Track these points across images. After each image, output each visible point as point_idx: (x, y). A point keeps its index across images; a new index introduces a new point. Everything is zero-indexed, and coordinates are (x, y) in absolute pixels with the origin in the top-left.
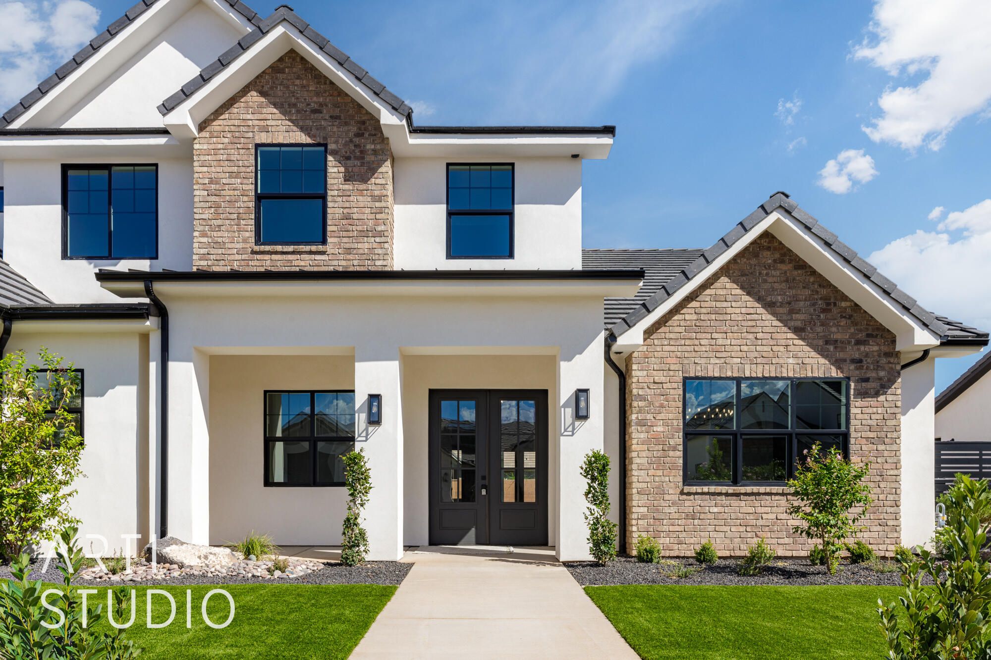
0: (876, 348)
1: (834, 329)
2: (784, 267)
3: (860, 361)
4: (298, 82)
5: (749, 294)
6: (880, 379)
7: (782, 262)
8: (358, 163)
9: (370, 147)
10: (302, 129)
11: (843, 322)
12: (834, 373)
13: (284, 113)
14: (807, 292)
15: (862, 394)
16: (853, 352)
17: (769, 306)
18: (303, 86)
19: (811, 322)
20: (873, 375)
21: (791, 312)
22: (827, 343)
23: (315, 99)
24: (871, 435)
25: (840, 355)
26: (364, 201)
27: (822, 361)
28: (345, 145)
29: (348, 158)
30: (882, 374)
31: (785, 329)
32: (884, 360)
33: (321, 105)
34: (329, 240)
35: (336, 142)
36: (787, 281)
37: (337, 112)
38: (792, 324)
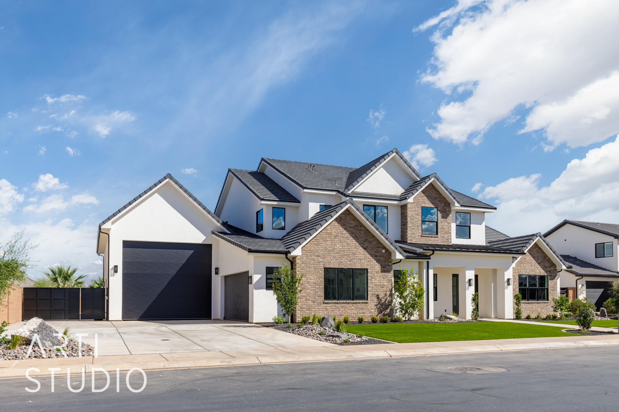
0: (553, 268)
1: (545, 264)
2: (536, 248)
3: (550, 271)
4: (431, 190)
5: (530, 255)
6: (554, 276)
7: (536, 247)
8: (445, 213)
9: (447, 209)
10: (432, 203)
11: (547, 262)
12: (546, 274)
13: (428, 199)
14: (541, 255)
15: (551, 279)
16: (549, 269)
17: (534, 258)
18: (432, 192)
19: (541, 262)
20: (552, 275)
21: (538, 259)
22: (544, 267)
23: (435, 195)
24: (552, 289)
25: (547, 270)
26: (446, 224)
27: (544, 271)
28: (442, 208)
29: (442, 212)
30: (554, 274)
31: (537, 263)
32: (554, 271)
33: (436, 197)
34: (439, 234)
35: (440, 207)
36: (537, 252)
37: (440, 199)
38: (538, 262)
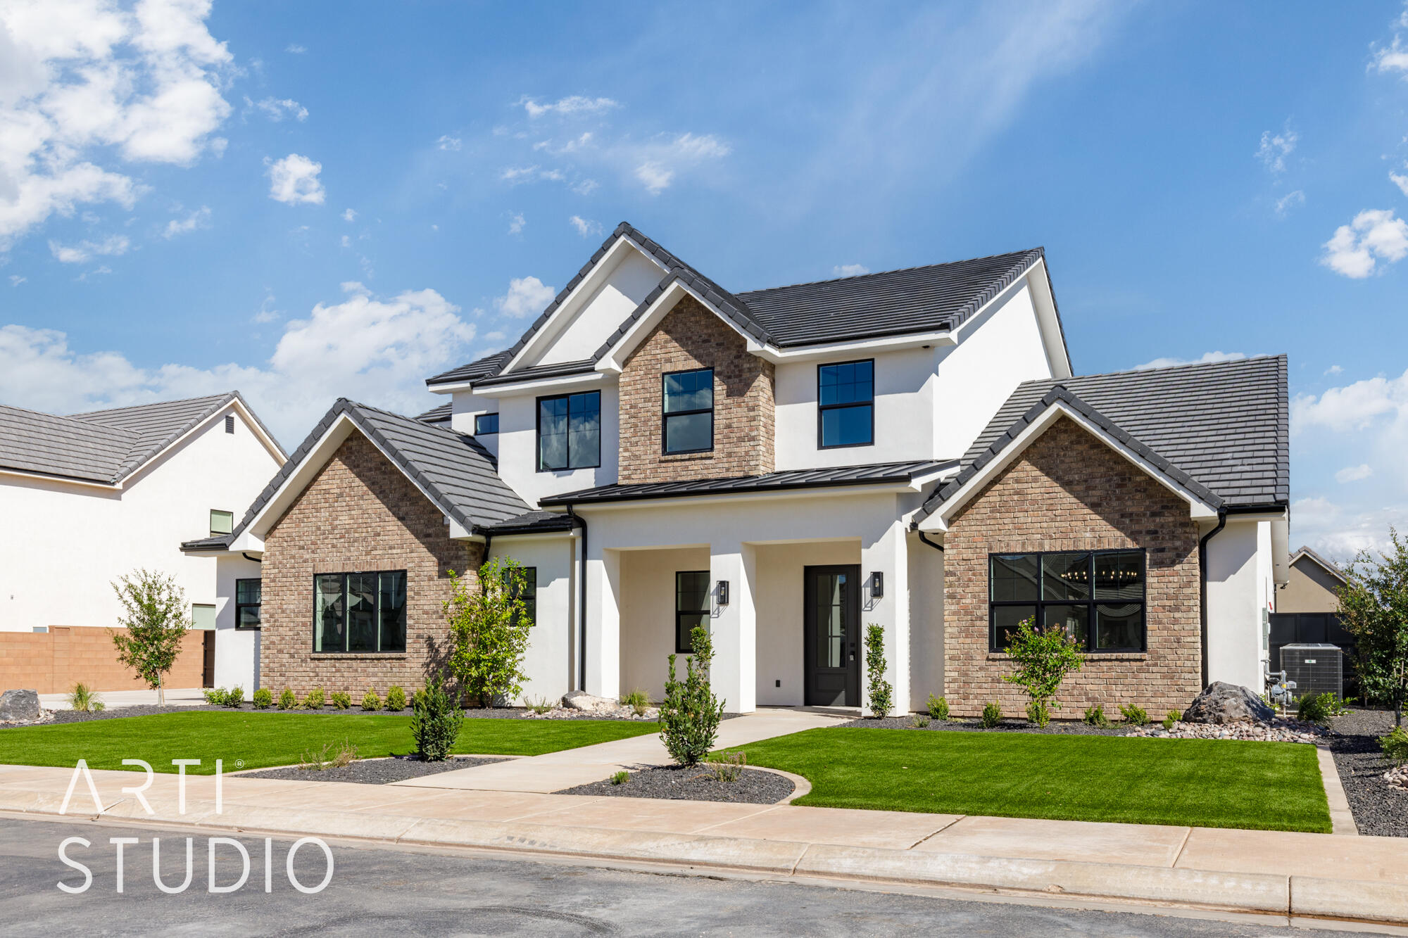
0: (1171, 519)
1: (1129, 503)
2: (1080, 448)
3: (1156, 532)
4: (693, 319)
5: (1047, 475)
6: (1176, 549)
7: (1079, 443)
8: (737, 380)
9: (746, 366)
10: (696, 357)
11: (1138, 496)
12: (1130, 544)
13: (682, 346)
14: (1102, 470)
15: (1159, 564)
16: (1147, 524)
17: (1067, 485)
18: (697, 322)
19: (1107, 498)
20: (1168, 545)
21: (1088, 488)
22: (1123, 516)
23: (705, 331)
24: (1167, 603)
25: (1136, 527)
26: (742, 411)
27: (1118, 533)
28: (728, 366)
29: (729, 377)
30: (1178, 543)
31: (1082, 505)
32: (1179, 530)
33: (709, 335)
34: (716, 447)
35: (721, 365)
36: (1083, 460)
37: (721, 340)
38: (1089, 500)
